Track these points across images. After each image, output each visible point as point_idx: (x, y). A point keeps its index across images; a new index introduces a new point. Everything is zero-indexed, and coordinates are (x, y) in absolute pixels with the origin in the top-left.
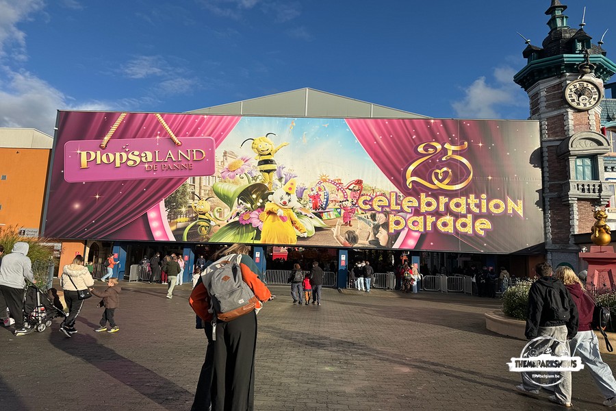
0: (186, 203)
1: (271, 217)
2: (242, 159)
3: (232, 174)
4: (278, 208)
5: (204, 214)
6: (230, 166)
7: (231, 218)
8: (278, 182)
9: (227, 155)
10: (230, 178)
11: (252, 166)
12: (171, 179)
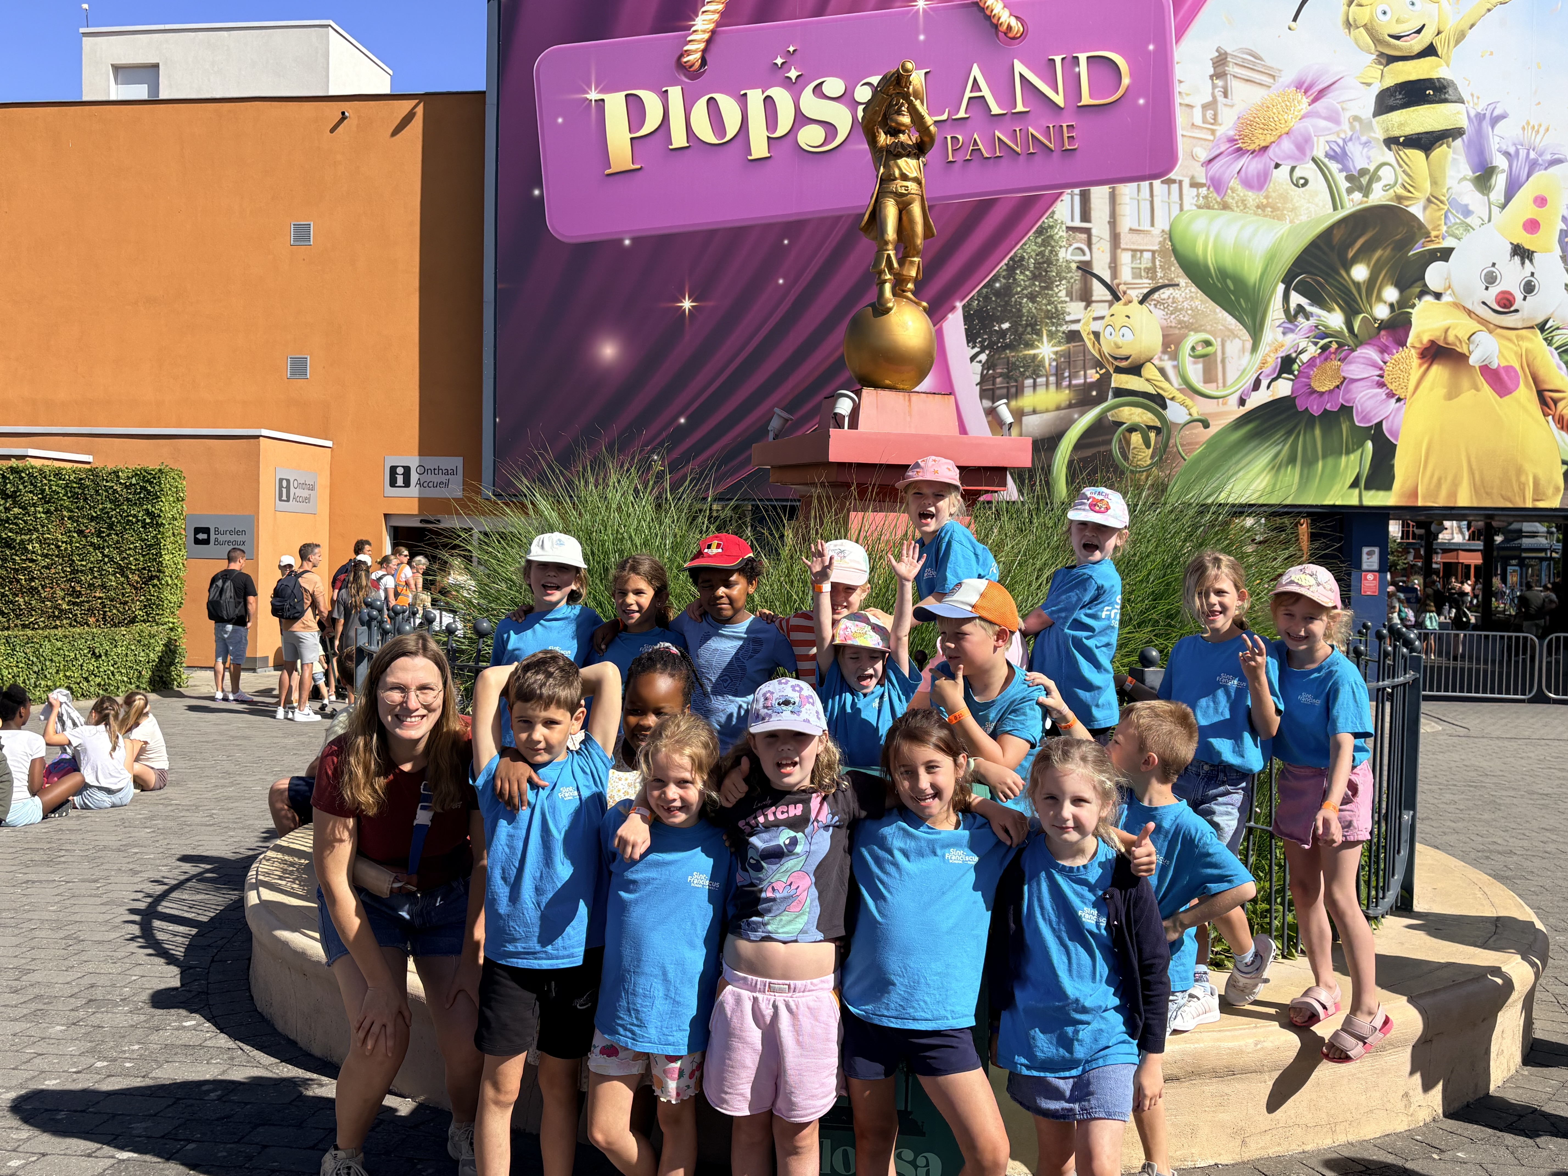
0: (1056, 316)
1: (1438, 372)
2: (1299, 86)
3: (1252, 165)
4: (1475, 326)
5: (1135, 370)
6: (1246, 125)
7: (1256, 385)
8: (1470, 195)
9: (1231, 69)
10: (1247, 184)
11: (1345, 117)
12: (983, 207)
